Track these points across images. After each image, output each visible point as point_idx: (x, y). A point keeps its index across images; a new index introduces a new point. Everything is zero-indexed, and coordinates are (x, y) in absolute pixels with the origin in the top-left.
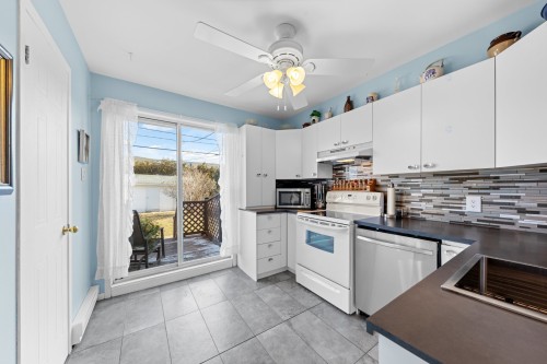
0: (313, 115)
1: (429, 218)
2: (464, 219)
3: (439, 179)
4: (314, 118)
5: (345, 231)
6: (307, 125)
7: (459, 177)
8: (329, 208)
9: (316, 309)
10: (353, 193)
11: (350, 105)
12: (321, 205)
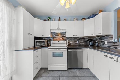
0: (48, 18)
1: (72, 45)
2: (76, 44)
3: (73, 38)
4: (49, 19)
5: (66, 50)
6: (45, 20)
7: (76, 38)
8: (52, 45)
9: (61, 75)
10: (59, 41)
11: (59, 19)
12: (50, 45)
